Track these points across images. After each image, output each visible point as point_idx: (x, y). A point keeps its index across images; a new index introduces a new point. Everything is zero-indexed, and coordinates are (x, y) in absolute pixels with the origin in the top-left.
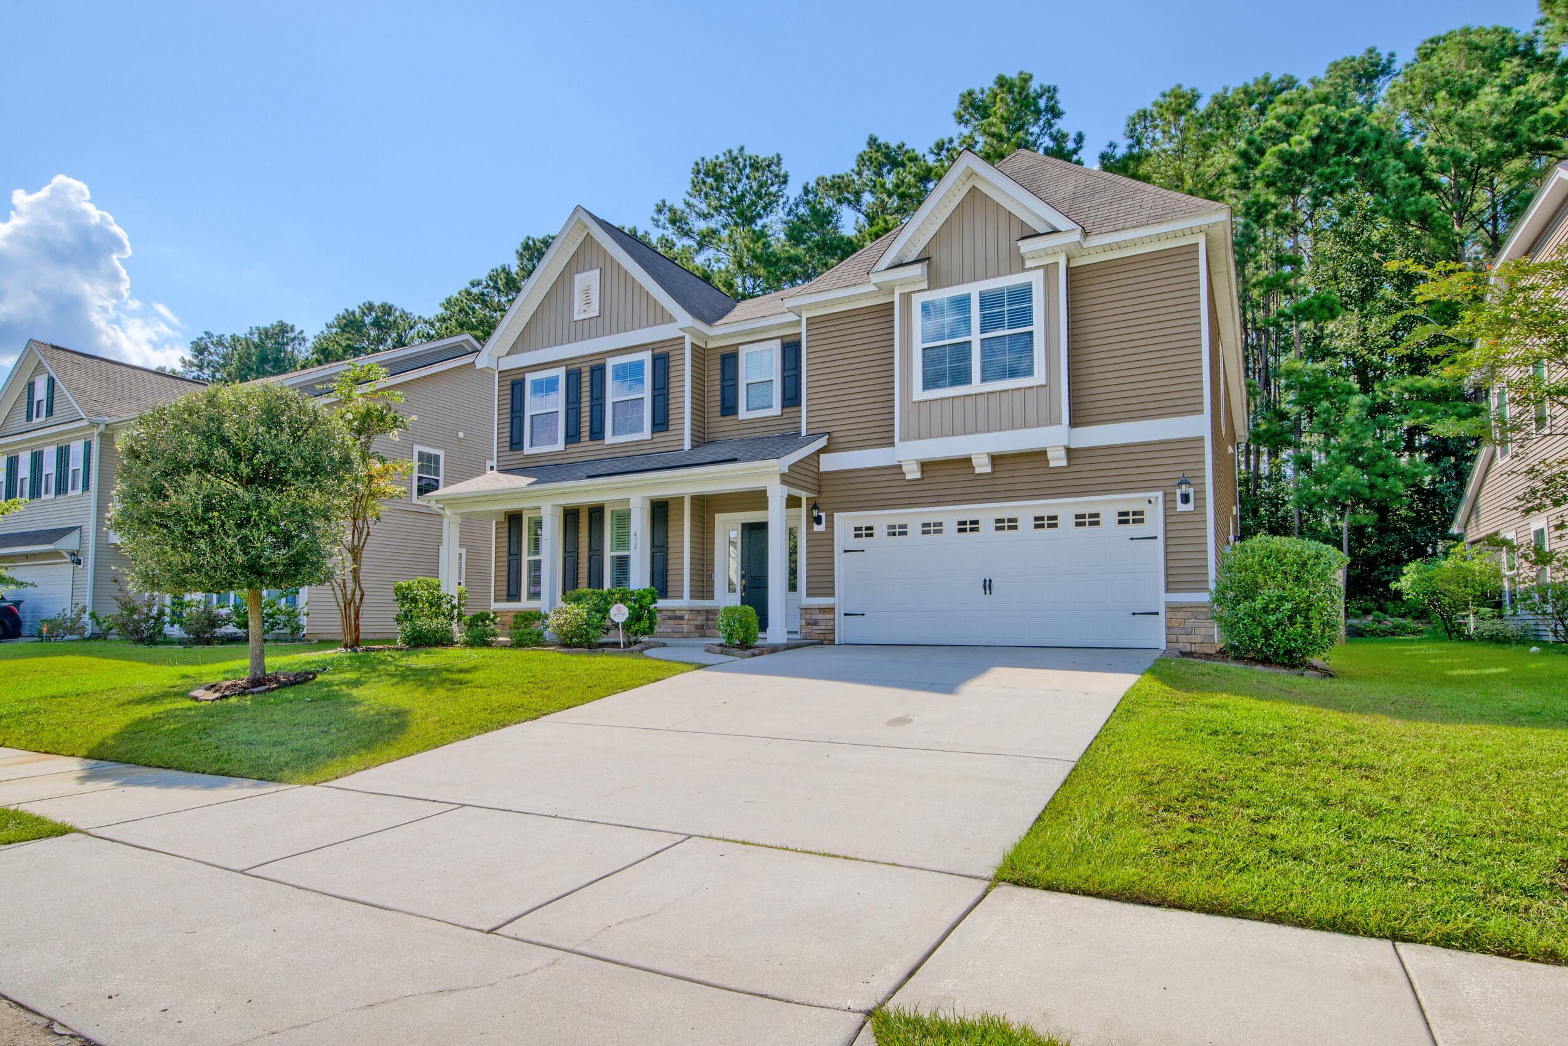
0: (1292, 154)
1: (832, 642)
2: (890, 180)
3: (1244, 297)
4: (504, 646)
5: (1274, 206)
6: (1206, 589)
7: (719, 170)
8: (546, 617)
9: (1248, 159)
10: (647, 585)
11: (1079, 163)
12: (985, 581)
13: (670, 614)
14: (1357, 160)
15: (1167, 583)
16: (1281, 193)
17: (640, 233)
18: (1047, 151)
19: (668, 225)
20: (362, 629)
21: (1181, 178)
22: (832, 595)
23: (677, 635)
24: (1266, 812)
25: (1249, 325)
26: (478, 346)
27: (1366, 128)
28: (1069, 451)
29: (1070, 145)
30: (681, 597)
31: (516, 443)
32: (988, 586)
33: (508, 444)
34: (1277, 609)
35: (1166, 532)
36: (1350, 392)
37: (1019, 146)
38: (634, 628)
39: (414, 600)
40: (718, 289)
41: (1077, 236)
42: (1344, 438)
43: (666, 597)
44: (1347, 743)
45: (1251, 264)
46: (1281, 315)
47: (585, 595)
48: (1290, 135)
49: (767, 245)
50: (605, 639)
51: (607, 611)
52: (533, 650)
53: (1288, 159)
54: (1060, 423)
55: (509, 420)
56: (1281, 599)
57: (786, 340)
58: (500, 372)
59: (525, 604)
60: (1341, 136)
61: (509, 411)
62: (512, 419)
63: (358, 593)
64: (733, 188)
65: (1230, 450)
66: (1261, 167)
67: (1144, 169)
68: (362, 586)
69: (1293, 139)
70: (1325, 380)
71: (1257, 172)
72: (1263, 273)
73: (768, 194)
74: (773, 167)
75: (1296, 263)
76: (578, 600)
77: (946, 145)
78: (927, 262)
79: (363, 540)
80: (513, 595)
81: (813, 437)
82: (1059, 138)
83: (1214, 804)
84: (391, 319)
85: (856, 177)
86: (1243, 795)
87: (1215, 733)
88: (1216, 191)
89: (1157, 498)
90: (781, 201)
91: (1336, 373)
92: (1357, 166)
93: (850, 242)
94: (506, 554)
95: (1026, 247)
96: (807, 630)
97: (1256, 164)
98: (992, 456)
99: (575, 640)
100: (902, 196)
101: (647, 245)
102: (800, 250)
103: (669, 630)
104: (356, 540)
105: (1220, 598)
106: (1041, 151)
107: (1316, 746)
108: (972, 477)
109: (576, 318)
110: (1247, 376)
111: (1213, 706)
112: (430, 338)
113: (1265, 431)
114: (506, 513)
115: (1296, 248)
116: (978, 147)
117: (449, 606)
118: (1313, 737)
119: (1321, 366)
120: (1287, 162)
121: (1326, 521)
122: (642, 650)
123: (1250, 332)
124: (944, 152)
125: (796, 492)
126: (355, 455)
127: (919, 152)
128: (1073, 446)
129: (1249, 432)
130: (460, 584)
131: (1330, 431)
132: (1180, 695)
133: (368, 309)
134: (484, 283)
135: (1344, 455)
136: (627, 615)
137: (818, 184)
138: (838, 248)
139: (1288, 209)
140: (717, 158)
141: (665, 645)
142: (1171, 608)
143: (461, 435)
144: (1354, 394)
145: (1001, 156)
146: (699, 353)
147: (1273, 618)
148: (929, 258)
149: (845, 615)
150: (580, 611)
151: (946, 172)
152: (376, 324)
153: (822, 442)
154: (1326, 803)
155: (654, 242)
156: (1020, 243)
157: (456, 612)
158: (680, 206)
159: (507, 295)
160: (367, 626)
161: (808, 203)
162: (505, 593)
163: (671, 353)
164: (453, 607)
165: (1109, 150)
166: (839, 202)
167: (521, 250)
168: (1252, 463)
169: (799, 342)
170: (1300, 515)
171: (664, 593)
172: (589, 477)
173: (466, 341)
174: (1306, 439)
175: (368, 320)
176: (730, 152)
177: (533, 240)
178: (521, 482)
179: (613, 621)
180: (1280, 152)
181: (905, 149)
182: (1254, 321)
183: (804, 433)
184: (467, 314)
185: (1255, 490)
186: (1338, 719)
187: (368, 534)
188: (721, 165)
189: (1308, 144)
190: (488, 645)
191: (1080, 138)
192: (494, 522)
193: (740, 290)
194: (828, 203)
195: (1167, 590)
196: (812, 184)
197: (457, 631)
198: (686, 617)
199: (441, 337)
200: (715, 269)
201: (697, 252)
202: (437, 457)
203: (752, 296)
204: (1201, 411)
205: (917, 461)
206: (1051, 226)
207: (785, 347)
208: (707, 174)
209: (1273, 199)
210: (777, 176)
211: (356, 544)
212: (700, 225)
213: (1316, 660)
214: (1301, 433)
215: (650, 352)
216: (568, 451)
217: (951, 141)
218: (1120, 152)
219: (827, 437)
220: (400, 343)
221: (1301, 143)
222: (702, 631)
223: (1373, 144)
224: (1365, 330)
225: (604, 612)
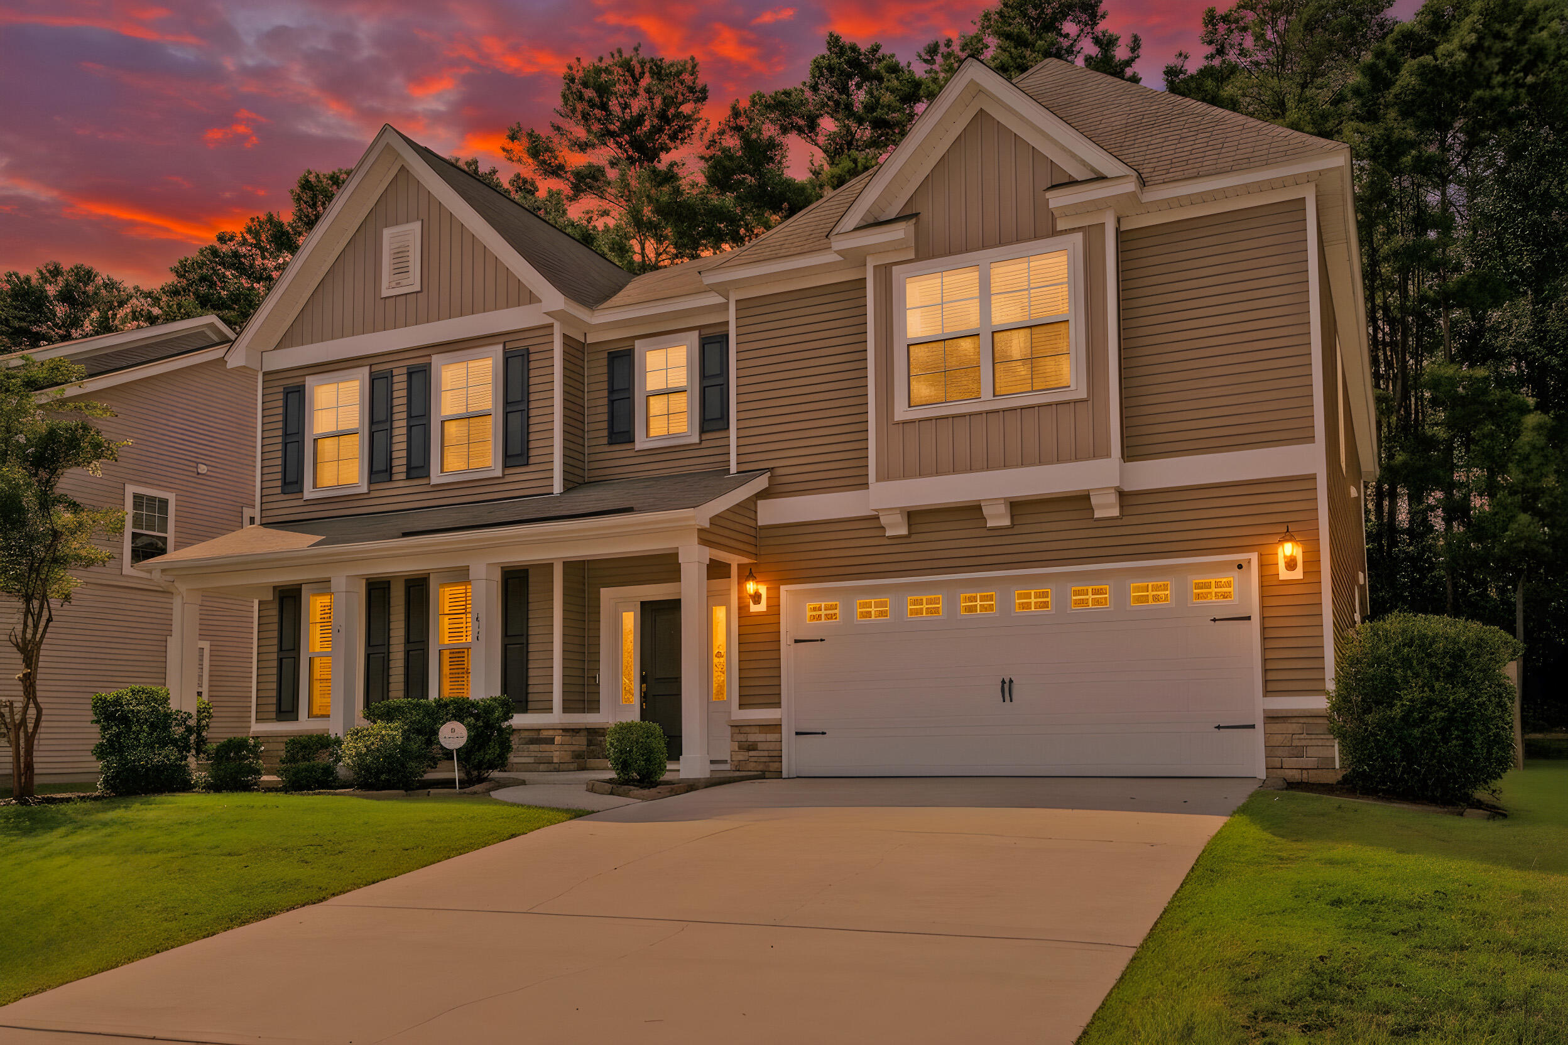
0: (1438, 70)
1: (778, 775)
2: (860, 97)
3: (1370, 275)
4: (270, 789)
5: (1413, 144)
6: (1322, 691)
7: (604, 77)
8: (338, 742)
9: (1379, 79)
10: (497, 692)
11: (1135, 80)
12: (1003, 682)
13: (533, 735)
14: (1530, 79)
15: (1266, 682)
16: (1422, 126)
17: (484, 168)
18: (1088, 60)
19: (526, 158)
20: (38, 768)
21: (1282, 105)
22: (778, 705)
23: (542, 767)
24: (1411, 1020)
25: (1379, 314)
26: (232, 336)
27: (1545, 34)
28: (1123, 495)
29: (1121, 53)
30: (550, 710)
31: (291, 483)
32: (1007, 688)
33: (279, 483)
34: (1423, 719)
35: (1263, 607)
36: (1524, 410)
37: (1047, 54)
38: (477, 757)
39: (125, 720)
40: (603, 256)
41: (1130, 186)
42: (1512, 476)
43: (525, 710)
44: (1525, 916)
45: (1381, 228)
46: (1423, 299)
47: (398, 709)
48: (1436, 44)
49: (677, 191)
50: (431, 776)
51: (435, 732)
52: (319, 794)
53: (1432, 76)
54: (1108, 455)
55: (280, 447)
56: (1430, 703)
57: (706, 332)
58: (265, 374)
59: (304, 725)
60: (1509, 44)
61: (280, 433)
62: (285, 445)
63: (32, 712)
64: (625, 106)
65: (1353, 492)
66: (1395, 90)
67: (1228, 90)
68: (39, 700)
69: (1441, 49)
70: (1485, 392)
71: (1390, 97)
72: (1399, 240)
73: (678, 115)
74: (686, 77)
75: (1445, 224)
76: (389, 715)
77: (943, 49)
78: (914, 221)
79: (40, 630)
80: (286, 709)
81: (746, 475)
82: (1106, 44)
83: (1336, 1009)
84: (90, 289)
85: (808, 94)
86: (1377, 994)
87: (1337, 903)
88: (1330, 125)
89: (1249, 561)
90: (697, 128)
91: (1501, 383)
92: (1532, 88)
93: (801, 189)
94: (275, 649)
95: (1058, 200)
96: (743, 755)
97: (1389, 84)
98: (1011, 503)
99: (383, 777)
100: (878, 124)
101: (495, 188)
102: (729, 199)
103: (531, 760)
104: (30, 631)
105: (1342, 704)
106: (1080, 62)
107: (1482, 919)
108: (983, 532)
109: (385, 293)
110: (1377, 386)
111: (1331, 862)
112: (152, 320)
113: (1405, 464)
114: (275, 588)
115: (1446, 203)
116: (988, 54)
117: (182, 730)
118: (1479, 907)
119: (1481, 372)
120: (1431, 82)
121: (1493, 593)
122: (489, 790)
123: (1380, 323)
124: (939, 59)
125: (722, 556)
126: (29, 499)
127: (902, 59)
128: (1126, 489)
129: (1380, 466)
130: (200, 694)
131: (1495, 464)
132: (1287, 847)
133: (50, 272)
134: (239, 238)
135: (1518, 498)
136: (465, 739)
137: (754, 103)
138: (782, 198)
139: (1432, 150)
140: (601, 59)
141: (523, 783)
142: (1272, 718)
143: (203, 469)
144: (1530, 411)
145: (1023, 69)
146: (575, 350)
147: (1416, 732)
148: (916, 215)
149: (797, 733)
150: (392, 731)
151: (941, 88)
152: (66, 296)
153: (762, 483)
154: (1499, 1006)
155: (506, 185)
156: (1048, 195)
157: (193, 738)
158: (544, 131)
159: (276, 258)
160: (44, 762)
161: (739, 129)
162: (274, 708)
163: (532, 349)
164: (189, 730)
165: (1178, 62)
166: (784, 130)
167: (298, 190)
168: (1386, 509)
169: (727, 336)
170: (1455, 585)
171: (523, 706)
172: (405, 535)
173: (211, 326)
174: (1459, 476)
175: (51, 290)
176: (620, 52)
177: (317, 176)
178: (300, 542)
179: (442, 748)
180: (1422, 66)
181: (879, 55)
182: (1386, 308)
183: (733, 469)
184: (212, 285)
185: (1390, 547)
186: (1514, 879)
187: (49, 620)
188: (607, 71)
189: (1462, 56)
190: (246, 788)
191: (1136, 45)
192: (256, 602)
193: (637, 258)
194: (769, 130)
195: (1267, 692)
196: (744, 104)
197: (196, 767)
198: (558, 739)
199: (170, 318)
200: (600, 227)
201: (573, 199)
202: (164, 503)
203: (655, 267)
204: (1311, 439)
205: (901, 509)
206: (1093, 170)
207: (704, 342)
208: (585, 85)
209: (1411, 134)
210: (691, 90)
211: (29, 636)
212: (576, 160)
213: (1481, 794)
214: (1452, 468)
215: (501, 347)
216: (373, 494)
217: (948, 44)
218: (1193, 67)
219: (769, 474)
220: (105, 327)
221: (1451, 55)
222: (580, 761)
223: (1551, 59)
224: (1543, 320)
225: (431, 735)
